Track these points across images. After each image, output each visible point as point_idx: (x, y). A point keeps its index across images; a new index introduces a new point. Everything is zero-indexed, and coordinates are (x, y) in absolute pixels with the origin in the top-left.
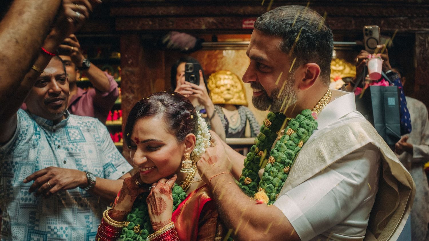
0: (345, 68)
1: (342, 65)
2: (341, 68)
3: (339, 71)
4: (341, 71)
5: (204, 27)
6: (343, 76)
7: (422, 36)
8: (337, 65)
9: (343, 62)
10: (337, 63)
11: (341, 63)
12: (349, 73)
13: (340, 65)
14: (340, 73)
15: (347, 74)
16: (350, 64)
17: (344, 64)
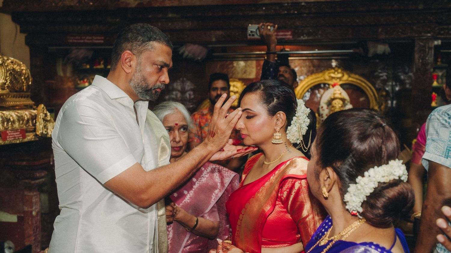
0: (343, 76)
1: (341, 73)
2: (340, 75)
3: (338, 78)
4: (340, 78)
5: (214, 40)
6: (341, 83)
7: (422, 42)
8: (336, 73)
9: (342, 70)
10: (336, 71)
11: (340, 71)
12: (347, 80)
13: (338, 73)
14: (338, 80)
15: (346, 81)
16: (349, 72)
17: (343, 72)
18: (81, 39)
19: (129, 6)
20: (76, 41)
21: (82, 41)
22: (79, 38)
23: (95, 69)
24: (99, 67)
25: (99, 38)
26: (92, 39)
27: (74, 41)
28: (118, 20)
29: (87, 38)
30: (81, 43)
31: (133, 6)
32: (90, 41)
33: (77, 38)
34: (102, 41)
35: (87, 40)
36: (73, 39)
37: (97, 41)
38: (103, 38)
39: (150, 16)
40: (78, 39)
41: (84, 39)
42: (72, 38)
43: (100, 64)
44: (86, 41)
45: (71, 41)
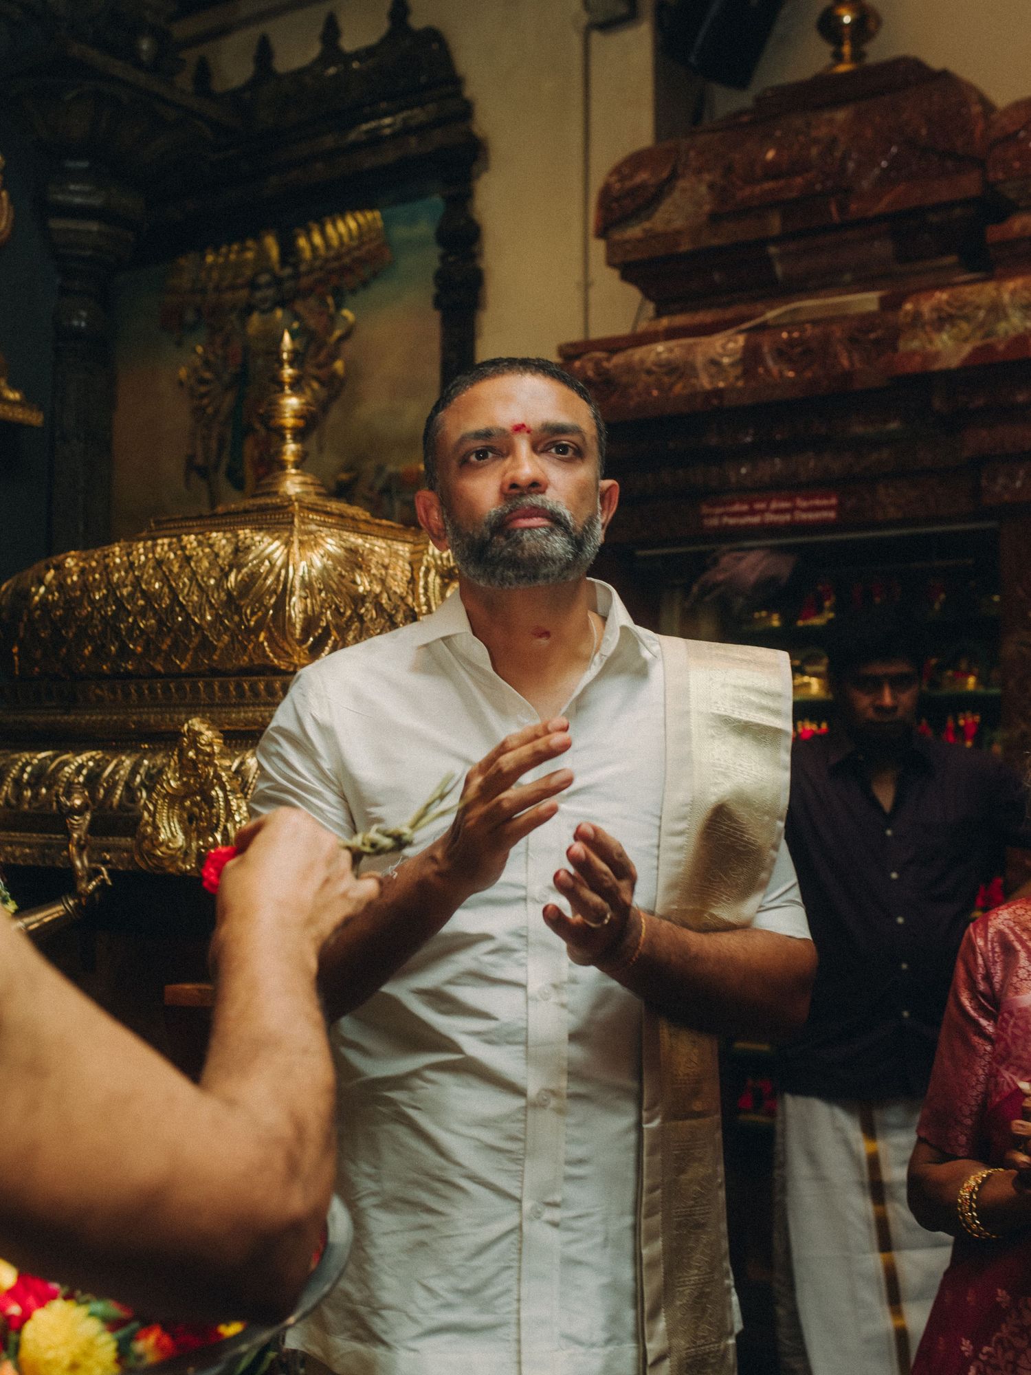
18: (753, 512)
19: (937, 366)
20: (732, 521)
21: (756, 520)
22: (745, 508)
23: (802, 628)
24: (817, 621)
25: (818, 502)
26: (790, 511)
27: (726, 520)
28: (893, 426)
29: (774, 505)
30: (748, 526)
31: (954, 362)
32: (788, 517)
33: (737, 508)
34: (832, 515)
35: (775, 512)
36: (721, 515)
37: (811, 516)
38: (833, 501)
39: (1021, 398)
40: (741, 514)
41: (762, 512)
42: (719, 510)
43: (819, 611)
44: (770, 517)
45: (715, 522)
